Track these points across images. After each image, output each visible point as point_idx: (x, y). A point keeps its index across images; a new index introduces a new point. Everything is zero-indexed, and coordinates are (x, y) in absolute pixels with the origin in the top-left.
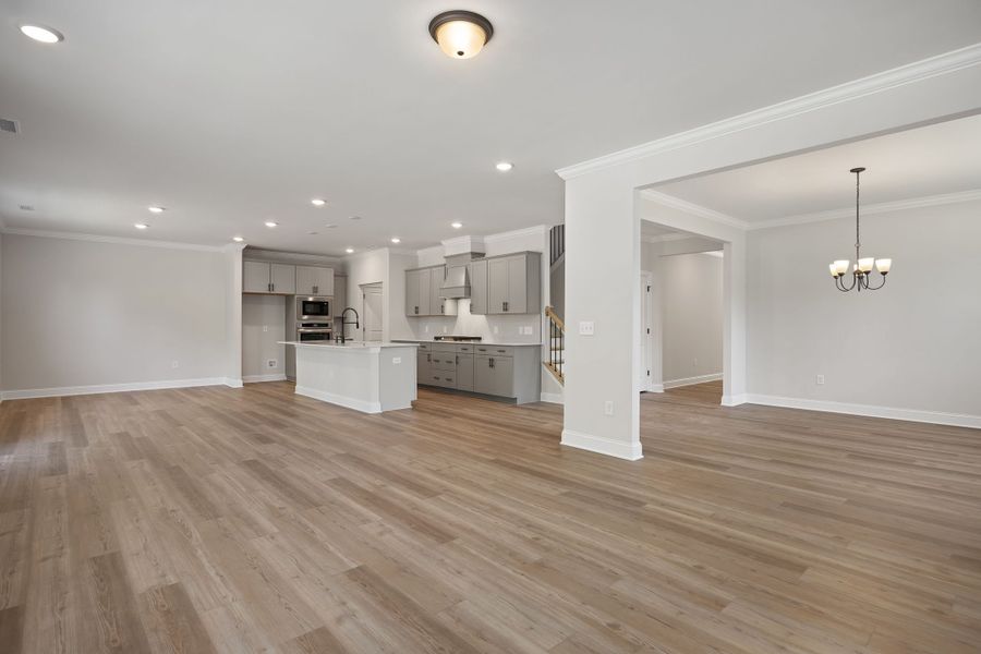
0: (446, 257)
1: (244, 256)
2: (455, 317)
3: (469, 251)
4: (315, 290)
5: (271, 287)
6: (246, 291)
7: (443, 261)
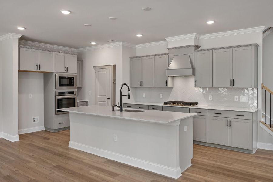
0: (168, 49)
1: (19, 44)
2: (172, 88)
3: (193, 44)
4: (67, 69)
5: (38, 67)
6: (21, 69)
7: (167, 51)
